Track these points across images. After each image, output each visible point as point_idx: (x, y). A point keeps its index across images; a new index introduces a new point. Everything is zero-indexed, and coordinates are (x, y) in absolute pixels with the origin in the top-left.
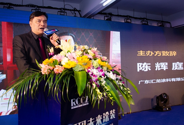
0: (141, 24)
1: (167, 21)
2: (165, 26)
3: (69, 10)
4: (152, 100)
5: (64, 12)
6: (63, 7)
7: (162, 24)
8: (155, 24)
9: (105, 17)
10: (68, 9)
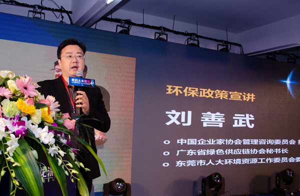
0: (186, 44)
1: (236, 42)
2: (230, 52)
3: (49, 9)
4: (195, 183)
5: (40, 13)
6: (39, 4)
7: (225, 47)
8: (213, 46)
9: (118, 27)
10: (48, 7)
